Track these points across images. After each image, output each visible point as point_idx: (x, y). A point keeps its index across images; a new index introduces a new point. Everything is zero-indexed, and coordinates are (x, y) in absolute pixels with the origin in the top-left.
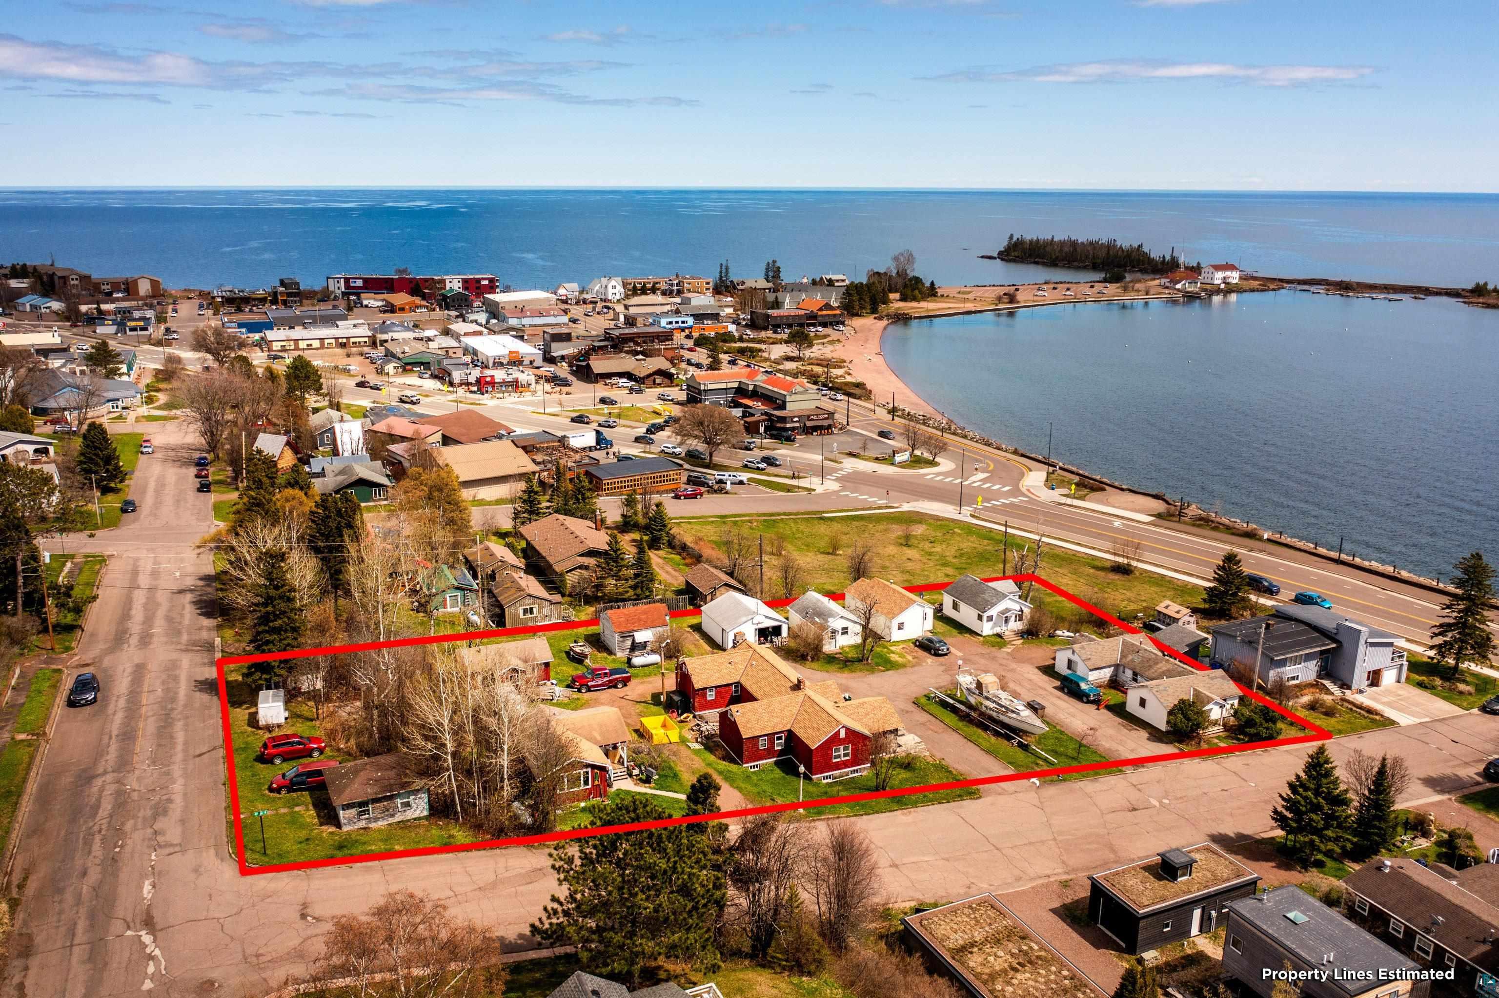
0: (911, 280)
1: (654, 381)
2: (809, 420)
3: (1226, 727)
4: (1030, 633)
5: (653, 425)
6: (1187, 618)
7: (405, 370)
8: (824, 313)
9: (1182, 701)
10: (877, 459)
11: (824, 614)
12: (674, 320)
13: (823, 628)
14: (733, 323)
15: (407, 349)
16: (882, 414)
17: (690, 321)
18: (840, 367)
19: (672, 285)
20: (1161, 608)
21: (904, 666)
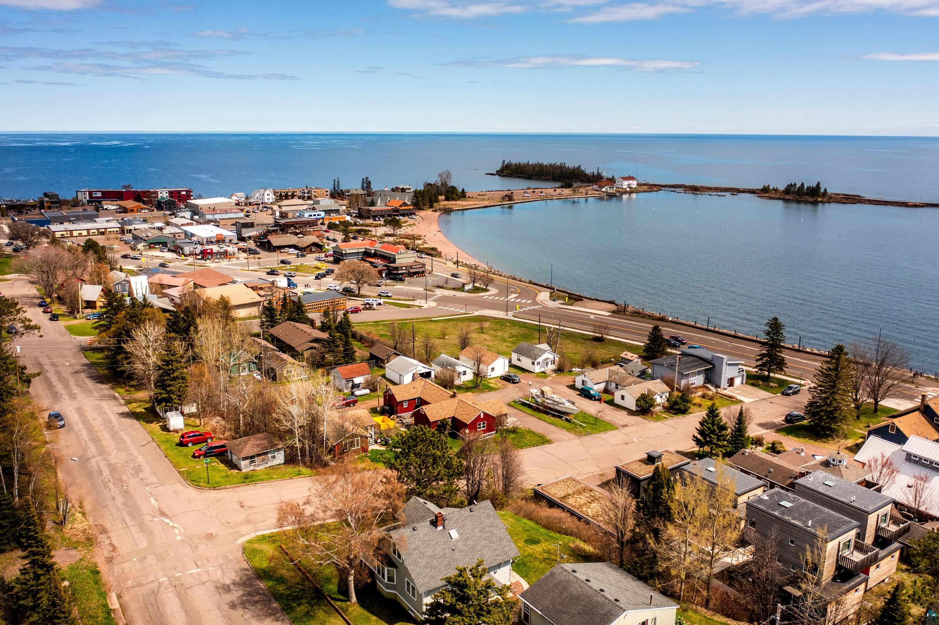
0: (449, 188)
1: (311, 249)
2: (411, 268)
3: (664, 408)
4: (560, 370)
5: (319, 274)
6: (636, 360)
7: (150, 248)
8: (403, 208)
9: (643, 395)
10: (454, 289)
11: (453, 365)
12: (313, 214)
13: (454, 371)
14: (348, 215)
15: (149, 234)
16: (450, 264)
17: (323, 214)
18: (419, 239)
19: (304, 193)
20: (623, 355)
21: (498, 389)
